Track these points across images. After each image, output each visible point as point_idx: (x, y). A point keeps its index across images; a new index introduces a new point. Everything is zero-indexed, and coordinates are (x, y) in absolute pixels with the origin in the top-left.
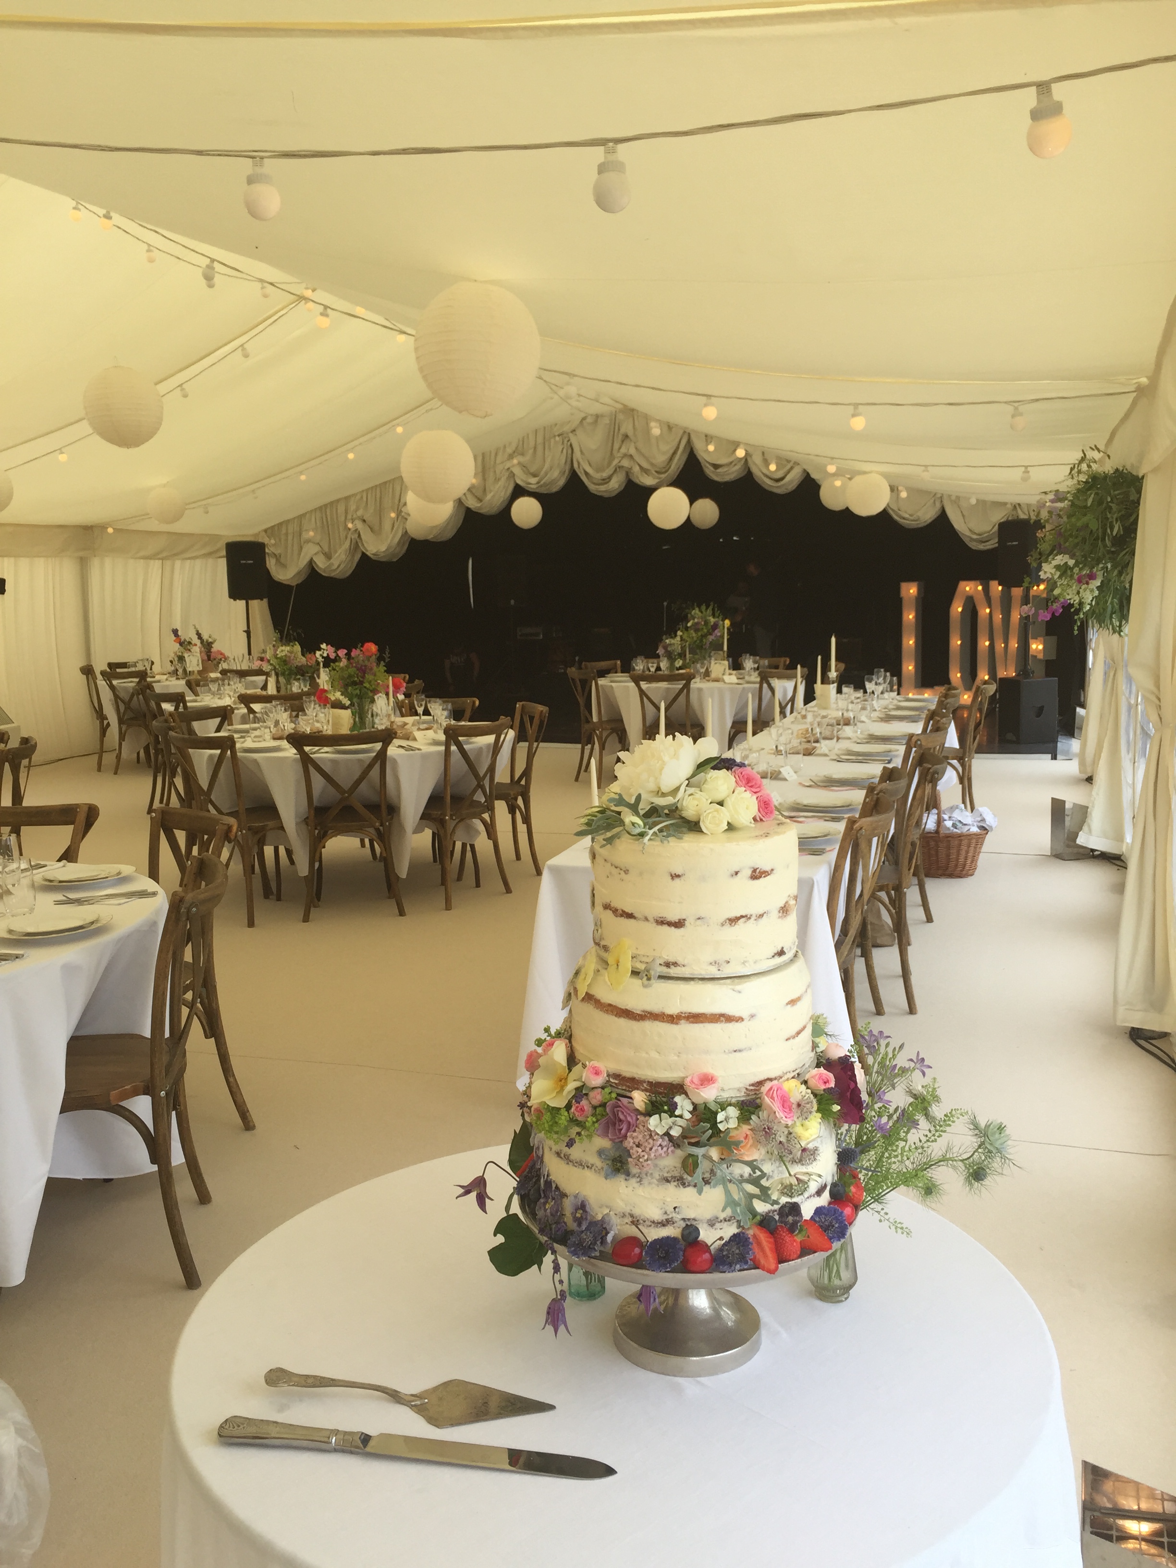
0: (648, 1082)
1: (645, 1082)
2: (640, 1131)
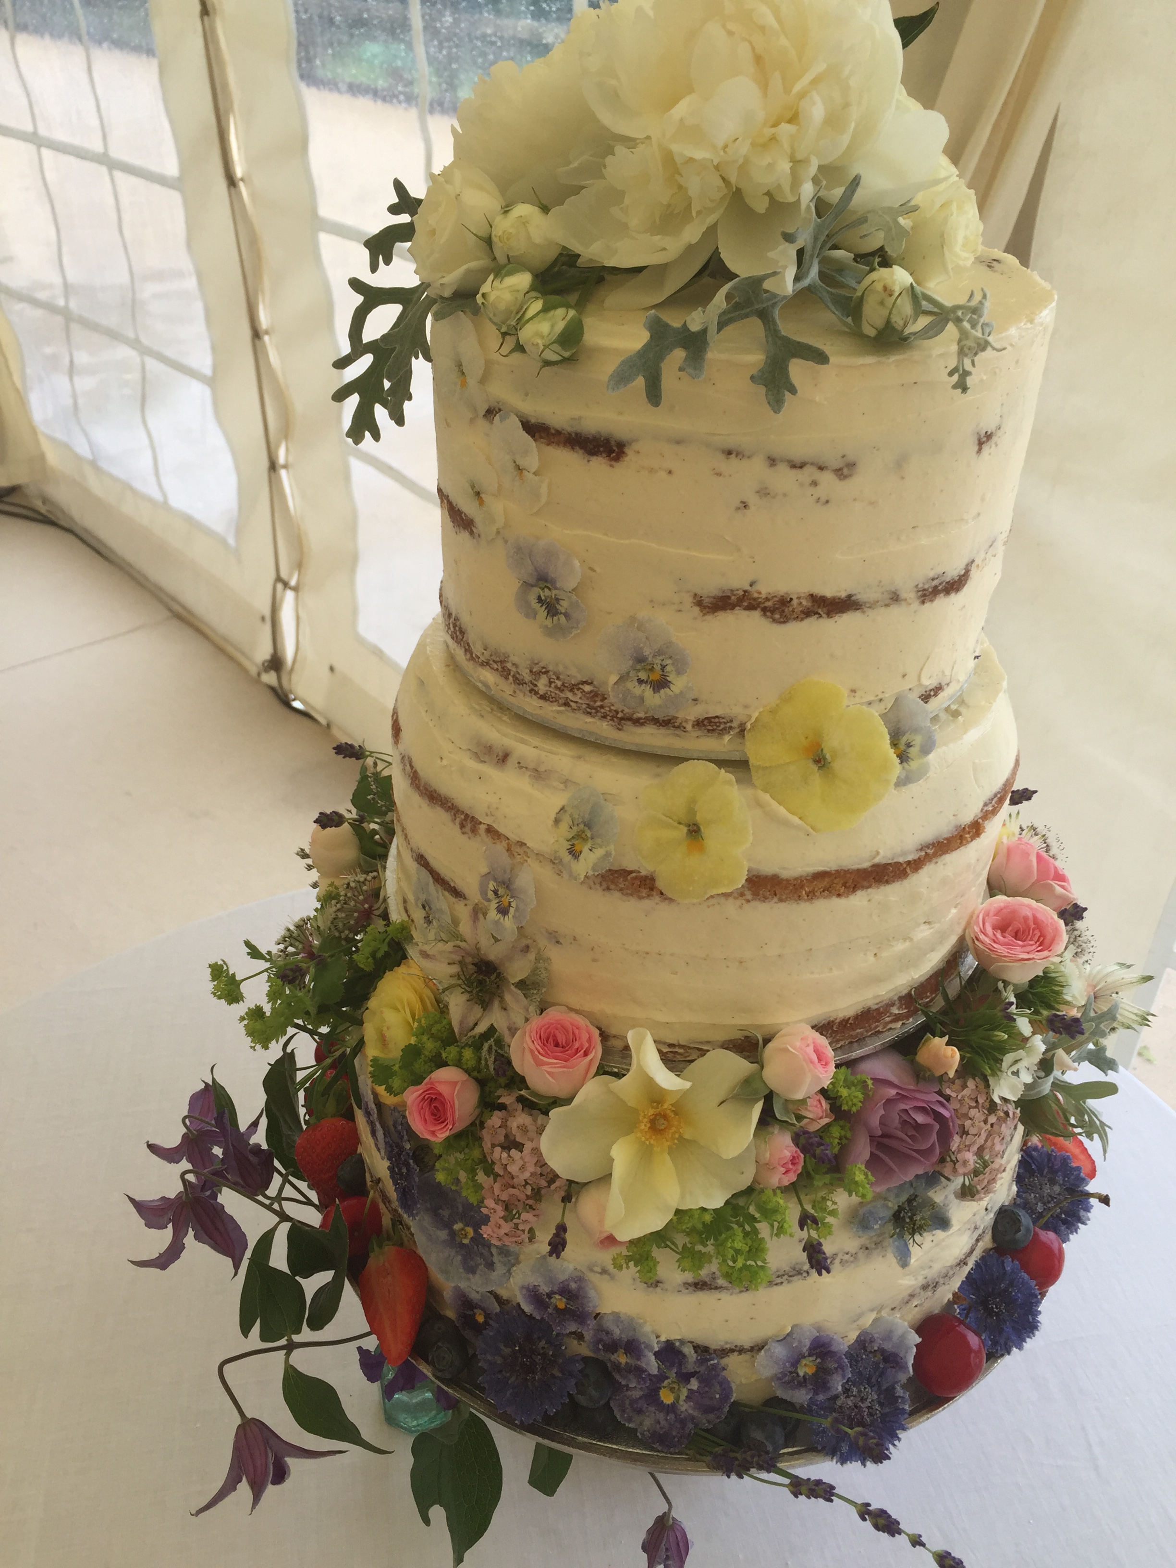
0: (901, 998)
1: (893, 1004)
2: (977, 1123)
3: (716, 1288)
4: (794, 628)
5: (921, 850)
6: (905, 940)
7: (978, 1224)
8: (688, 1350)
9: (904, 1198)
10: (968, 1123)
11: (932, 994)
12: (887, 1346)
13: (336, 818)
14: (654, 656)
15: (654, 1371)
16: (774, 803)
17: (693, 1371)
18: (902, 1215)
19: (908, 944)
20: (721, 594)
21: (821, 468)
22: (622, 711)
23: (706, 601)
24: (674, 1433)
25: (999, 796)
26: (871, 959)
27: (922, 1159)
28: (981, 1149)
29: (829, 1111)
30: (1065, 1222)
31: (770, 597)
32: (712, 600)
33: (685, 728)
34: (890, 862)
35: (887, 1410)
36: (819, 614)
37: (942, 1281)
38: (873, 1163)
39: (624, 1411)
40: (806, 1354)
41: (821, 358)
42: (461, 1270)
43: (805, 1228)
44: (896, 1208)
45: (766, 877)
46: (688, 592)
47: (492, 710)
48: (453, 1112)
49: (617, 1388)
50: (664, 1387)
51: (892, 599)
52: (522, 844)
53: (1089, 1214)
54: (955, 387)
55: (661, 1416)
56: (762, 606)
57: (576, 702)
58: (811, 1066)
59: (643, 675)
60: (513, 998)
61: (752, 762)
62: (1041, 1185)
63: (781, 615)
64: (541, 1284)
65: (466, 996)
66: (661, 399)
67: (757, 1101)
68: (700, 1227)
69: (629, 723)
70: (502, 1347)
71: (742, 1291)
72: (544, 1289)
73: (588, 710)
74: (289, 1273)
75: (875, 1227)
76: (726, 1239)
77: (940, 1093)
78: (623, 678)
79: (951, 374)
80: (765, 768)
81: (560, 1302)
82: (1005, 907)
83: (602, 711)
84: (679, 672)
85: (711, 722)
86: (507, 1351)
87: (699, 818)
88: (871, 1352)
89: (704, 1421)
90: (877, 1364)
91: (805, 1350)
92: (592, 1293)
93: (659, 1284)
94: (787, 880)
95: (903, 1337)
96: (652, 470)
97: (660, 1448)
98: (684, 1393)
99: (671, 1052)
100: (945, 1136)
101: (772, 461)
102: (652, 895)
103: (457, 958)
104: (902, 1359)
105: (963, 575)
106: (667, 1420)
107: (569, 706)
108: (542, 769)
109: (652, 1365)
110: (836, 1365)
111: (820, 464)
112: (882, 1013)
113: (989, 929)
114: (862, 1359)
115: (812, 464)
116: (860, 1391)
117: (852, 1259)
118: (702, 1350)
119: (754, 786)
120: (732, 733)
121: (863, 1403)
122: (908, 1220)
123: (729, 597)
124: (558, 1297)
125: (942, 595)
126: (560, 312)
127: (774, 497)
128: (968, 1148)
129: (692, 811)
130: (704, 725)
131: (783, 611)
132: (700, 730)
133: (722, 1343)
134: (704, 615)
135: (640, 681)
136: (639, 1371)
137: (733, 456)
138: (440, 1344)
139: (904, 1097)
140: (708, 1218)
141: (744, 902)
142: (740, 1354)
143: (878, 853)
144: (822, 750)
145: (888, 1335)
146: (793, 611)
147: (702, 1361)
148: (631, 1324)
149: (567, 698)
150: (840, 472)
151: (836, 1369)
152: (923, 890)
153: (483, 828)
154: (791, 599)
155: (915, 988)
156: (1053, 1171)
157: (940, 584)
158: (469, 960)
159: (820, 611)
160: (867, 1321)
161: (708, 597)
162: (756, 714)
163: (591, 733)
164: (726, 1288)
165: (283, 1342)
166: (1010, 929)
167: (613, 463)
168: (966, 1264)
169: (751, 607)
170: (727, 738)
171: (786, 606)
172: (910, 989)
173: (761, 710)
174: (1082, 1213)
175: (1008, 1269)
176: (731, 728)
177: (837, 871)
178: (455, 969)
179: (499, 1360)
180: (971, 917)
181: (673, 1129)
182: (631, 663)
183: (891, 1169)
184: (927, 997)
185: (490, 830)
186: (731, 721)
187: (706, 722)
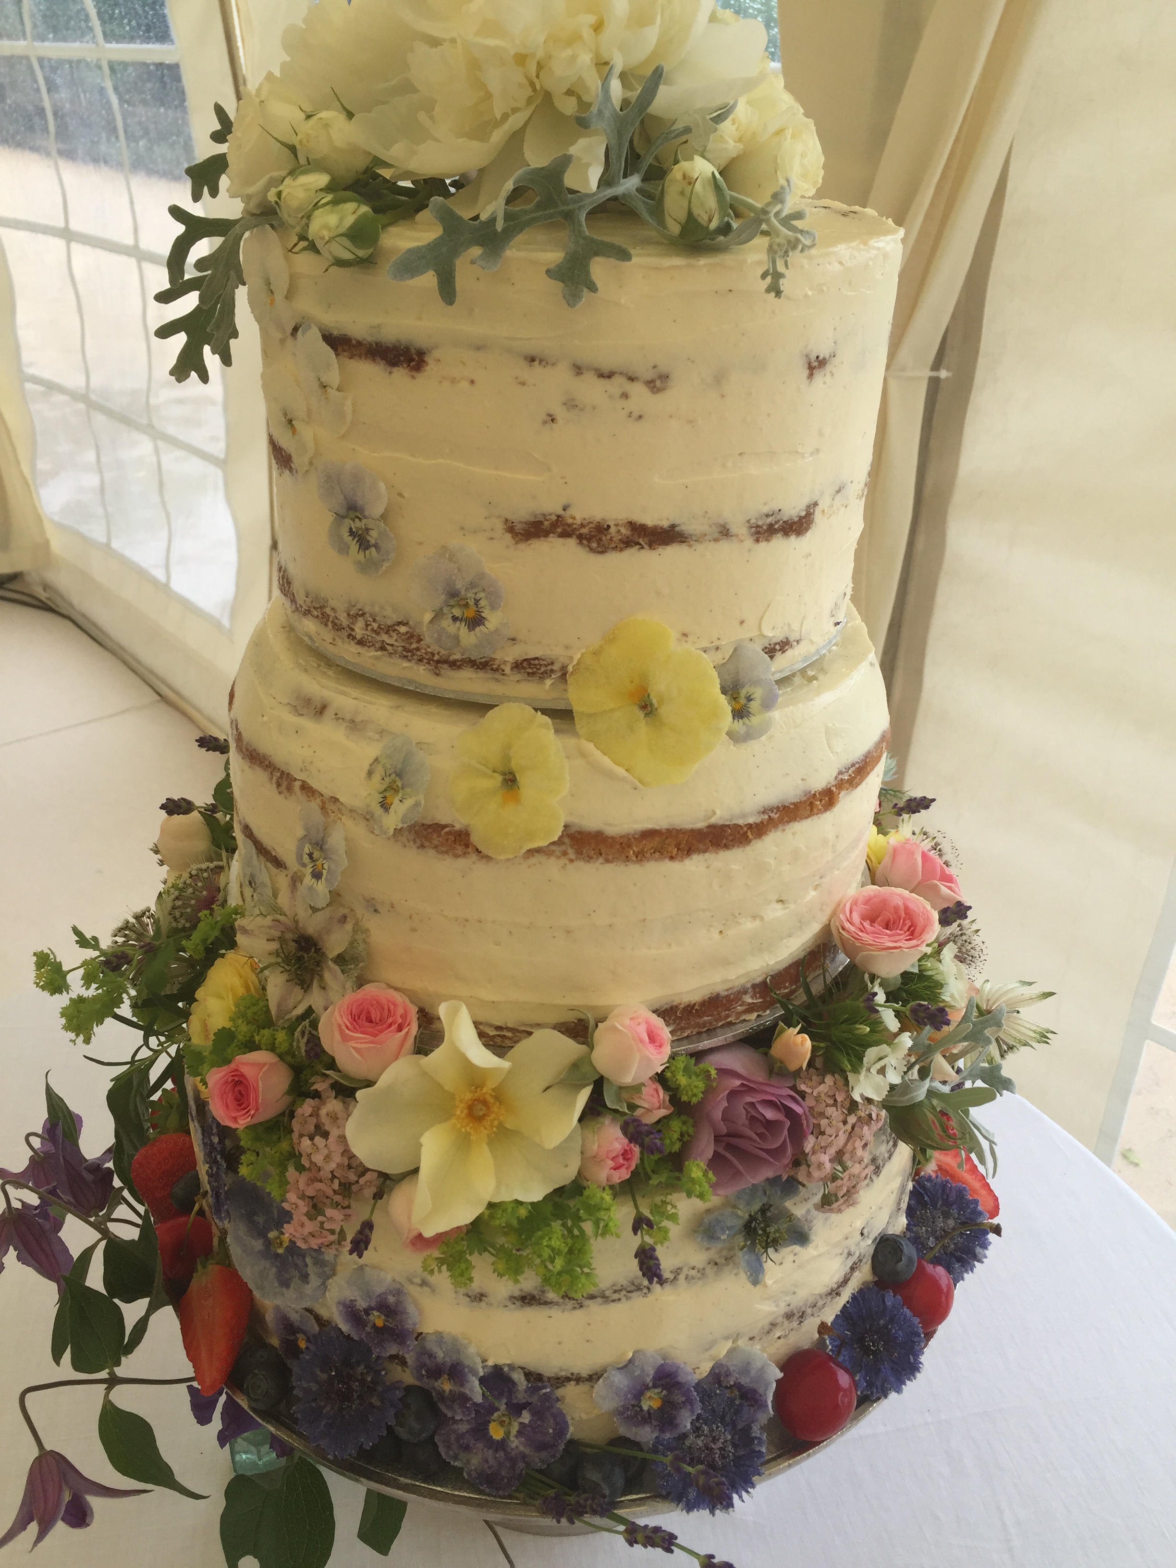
0: (754, 986)
1: (745, 992)
2: (834, 1123)
3: (546, 1303)
4: (613, 559)
5: (763, 813)
6: (754, 917)
7: (853, 1250)
8: (518, 1377)
9: (756, 1206)
10: (824, 1122)
11: (791, 985)
12: (744, 1381)
13: (184, 804)
14: (467, 590)
15: (479, 1399)
16: (598, 754)
17: (524, 1401)
18: (753, 1225)
19: (757, 923)
20: (532, 519)
21: (632, 379)
22: (438, 653)
23: (518, 527)
24: (503, 1473)
25: (857, 766)
26: (717, 936)
27: (772, 1160)
28: (840, 1154)
29: (668, 1103)
30: (959, 1260)
31: (585, 522)
32: (525, 526)
33: (503, 671)
34: (728, 823)
35: (741, 1453)
36: (640, 544)
37: (809, 1311)
38: (717, 1162)
39: (449, 1447)
40: (651, 1385)
41: (624, 255)
42: (276, 1284)
43: (639, 1232)
44: (747, 1217)
45: (590, 833)
46: (499, 517)
47: (319, 666)
48: (257, 1097)
49: (442, 1420)
50: (494, 1421)
51: (721, 532)
52: (335, 800)
53: (986, 1252)
54: (768, 290)
55: (490, 1453)
56: (578, 533)
57: (392, 645)
58: (641, 1045)
59: (457, 612)
60: (332, 975)
61: (577, 708)
62: (934, 1218)
63: (599, 544)
64: (358, 1298)
65: (285, 976)
66: (455, 296)
67: (584, 1086)
68: (515, 1223)
69: (445, 666)
70: (318, 1373)
71: (575, 1308)
72: (362, 1304)
73: (405, 653)
74: (105, 1293)
75: (723, 1237)
76: (542, 1238)
77: (794, 1088)
78: (438, 615)
79: (764, 276)
80: (590, 716)
81: (377, 1318)
82: (875, 896)
83: (418, 653)
84: (494, 607)
85: (530, 664)
86: (323, 1376)
87: (514, 765)
88: (727, 1388)
89: (537, 1460)
90: (732, 1401)
91: (649, 1380)
92: (411, 1309)
93: (484, 1298)
94: (613, 838)
95: (762, 1370)
96: (453, 381)
97: (487, 1490)
98: (515, 1428)
99: (499, 1036)
100: (797, 1133)
101: (578, 370)
102: (469, 853)
103: (277, 934)
104: (761, 1396)
105: (805, 517)
106: (496, 1458)
107: (386, 650)
108: (358, 719)
109: (476, 1391)
110: (684, 1399)
111: (630, 374)
112: (733, 1001)
113: (856, 918)
114: (716, 1394)
115: (621, 374)
116: (711, 1430)
117: (699, 1275)
118: (534, 1378)
119: (576, 735)
120: (553, 676)
121: (714, 1443)
122: (760, 1232)
123: (541, 523)
124: (376, 1313)
125: (779, 535)
126: (351, 206)
127: (582, 410)
128: (824, 1149)
129: (507, 758)
130: (524, 668)
131: (600, 539)
132: (519, 673)
133: (556, 1370)
134: (517, 543)
135: (455, 619)
136: (463, 1399)
137: (537, 363)
138: (256, 1371)
139: (751, 1090)
140: (523, 1212)
141: (567, 862)
142: (578, 1384)
143: (714, 813)
144: (649, 695)
145: (745, 1369)
146: (611, 539)
147: (533, 1390)
148: (455, 1346)
149: (383, 641)
150: (652, 385)
151: (684, 1403)
152: (771, 861)
153: (297, 784)
154: (609, 527)
155: (771, 976)
156: (948, 1204)
157: (776, 522)
158: (289, 936)
159: (641, 541)
160: (722, 1350)
161: (521, 522)
162: (578, 656)
163: (410, 682)
164: (557, 1304)
165: (104, 1374)
166: (879, 919)
167: (414, 373)
168: (838, 1294)
169: (565, 535)
170: (548, 682)
171: (603, 534)
172: (764, 976)
173: (584, 651)
174: (978, 1250)
175: (889, 1303)
176: (552, 671)
177: (668, 830)
178: (274, 946)
179: (314, 1387)
180: (838, 905)
181: (493, 1116)
182: (443, 597)
183: (739, 1172)
184: (786, 988)
185: (306, 788)
186: (552, 663)
187: (525, 664)
